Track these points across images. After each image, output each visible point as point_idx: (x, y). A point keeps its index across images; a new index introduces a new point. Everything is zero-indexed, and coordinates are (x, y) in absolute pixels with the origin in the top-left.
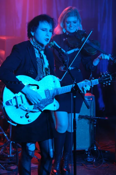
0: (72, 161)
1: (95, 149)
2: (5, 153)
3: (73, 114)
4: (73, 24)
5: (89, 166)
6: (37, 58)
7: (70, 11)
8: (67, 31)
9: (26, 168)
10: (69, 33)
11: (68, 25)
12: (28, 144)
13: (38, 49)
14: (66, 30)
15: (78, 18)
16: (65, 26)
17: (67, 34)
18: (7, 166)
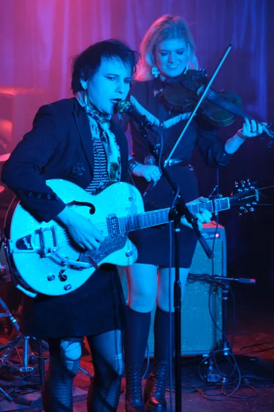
0: (172, 382)
1: (226, 354)
2: (12, 364)
3: (173, 270)
4: (175, 57)
5: (211, 392)
6: (95, 139)
7: (167, 25)
8: (162, 74)
9: (60, 400)
10: (168, 77)
11: (165, 58)
12: (65, 344)
13: (96, 118)
14: (159, 70)
15: (187, 42)
16: (156, 62)
17: (163, 79)
18: (18, 393)
